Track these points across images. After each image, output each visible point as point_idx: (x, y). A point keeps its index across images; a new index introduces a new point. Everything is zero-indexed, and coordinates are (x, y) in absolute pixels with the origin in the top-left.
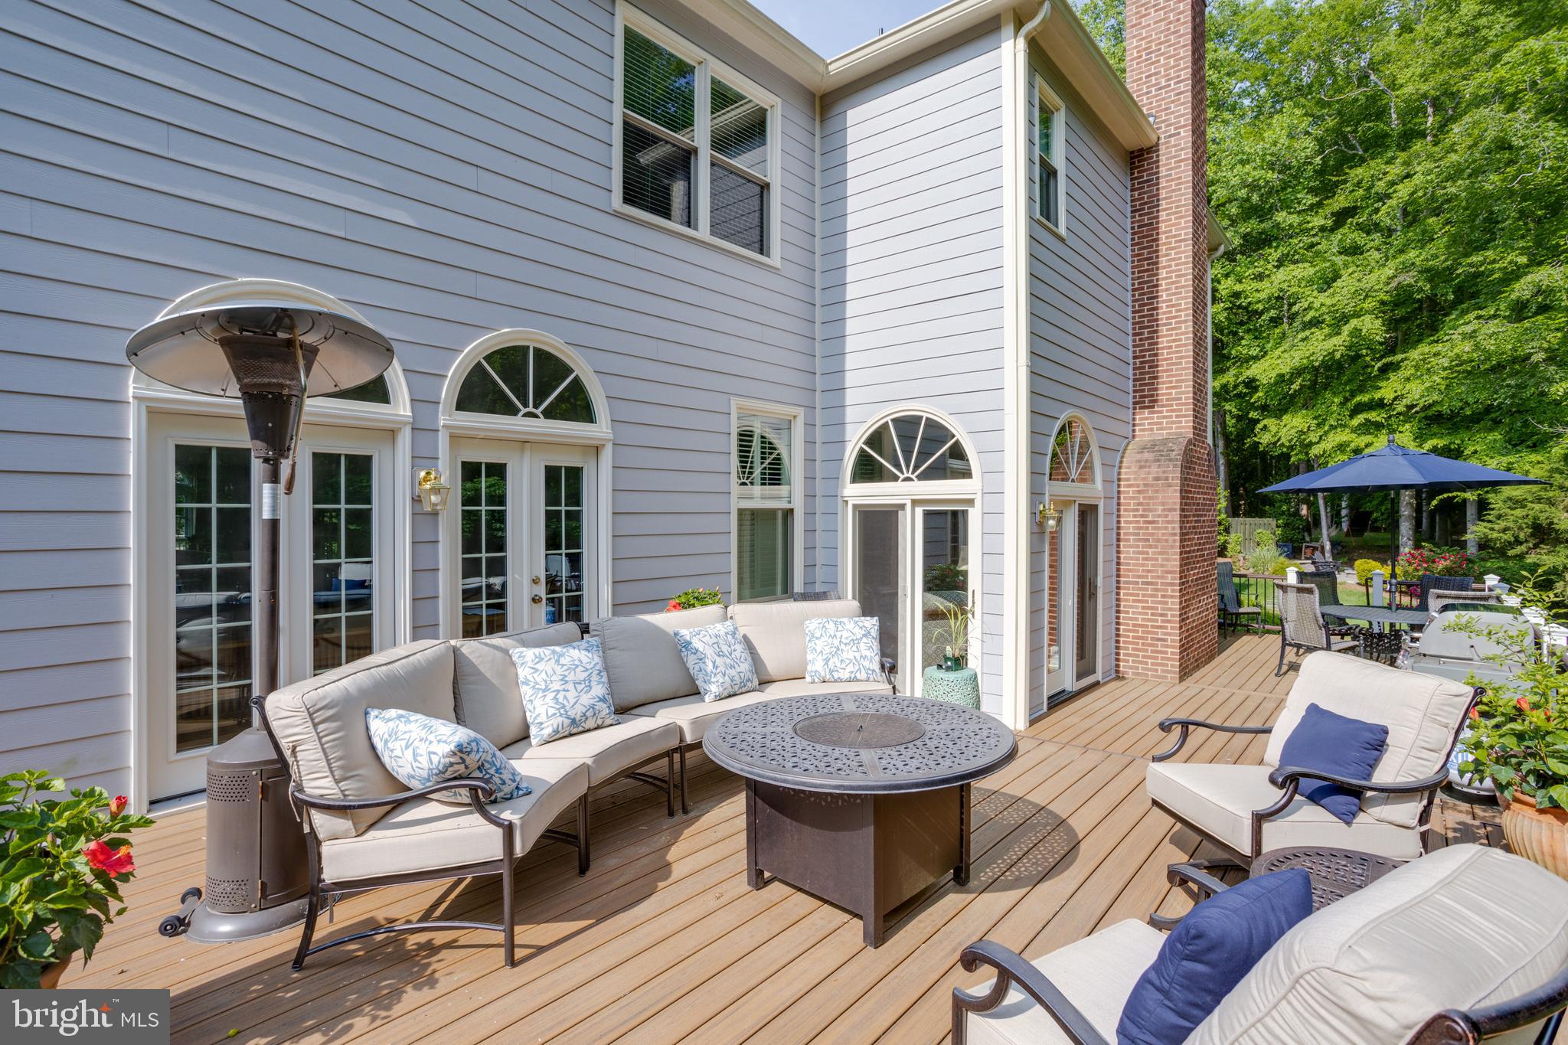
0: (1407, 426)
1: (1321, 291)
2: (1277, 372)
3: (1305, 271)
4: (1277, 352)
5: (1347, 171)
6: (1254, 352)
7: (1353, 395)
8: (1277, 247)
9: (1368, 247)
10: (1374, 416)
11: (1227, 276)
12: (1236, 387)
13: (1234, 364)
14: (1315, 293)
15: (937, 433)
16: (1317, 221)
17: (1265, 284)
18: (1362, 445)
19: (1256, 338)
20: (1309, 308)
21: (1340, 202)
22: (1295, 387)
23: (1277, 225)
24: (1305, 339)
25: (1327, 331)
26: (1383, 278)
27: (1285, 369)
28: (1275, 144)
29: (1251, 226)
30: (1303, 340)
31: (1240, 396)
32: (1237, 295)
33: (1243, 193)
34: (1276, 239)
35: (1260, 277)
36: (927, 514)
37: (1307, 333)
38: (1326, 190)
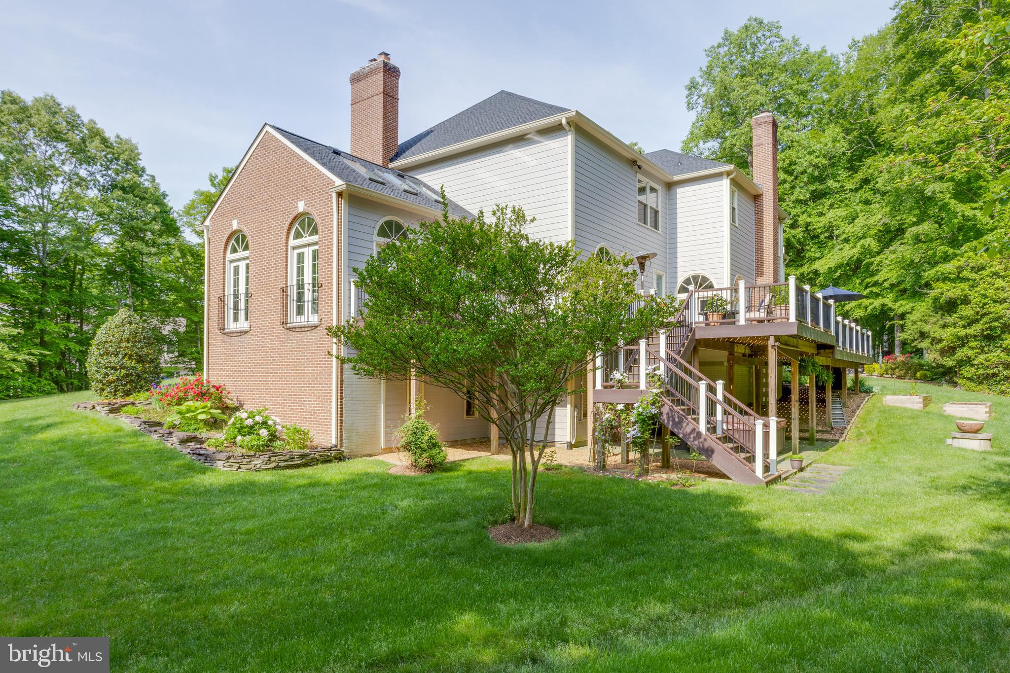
0: (891, 295)
1: (850, 223)
2: (828, 266)
3: (841, 212)
4: (829, 255)
5: (864, 160)
6: (818, 255)
7: (866, 278)
8: (829, 199)
9: (873, 201)
10: (876, 290)
11: (803, 213)
12: (808, 274)
13: (807, 262)
14: (846, 225)
15: (705, 279)
16: (849, 186)
17: (822, 219)
18: (868, 304)
19: (819, 247)
20: (844, 233)
21: (860, 176)
22: (838, 274)
23: (828, 187)
24: (841, 249)
25: (852, 245)
26: (877, 220)
27: (832, 265)
28: (826, 145)
29: (816, 186)
30: (840, 250)
31: (810, 279)
32: (808, 224)
33: (810, 170)
34: (829, 194)
35: (821, 214)
36: (702, 301)
37: (842, 246)
38: (853, 169)
